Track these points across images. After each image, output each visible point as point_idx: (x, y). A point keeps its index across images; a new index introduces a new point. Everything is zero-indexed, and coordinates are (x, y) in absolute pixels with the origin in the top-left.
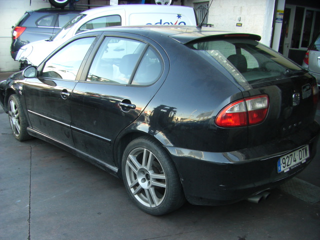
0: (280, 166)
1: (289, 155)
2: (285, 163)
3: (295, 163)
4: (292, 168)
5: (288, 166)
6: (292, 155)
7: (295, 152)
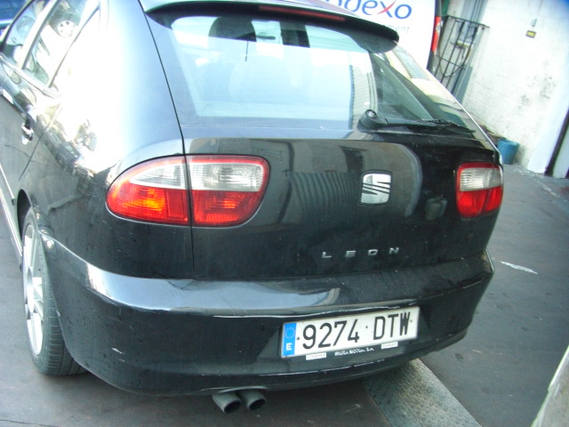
0: (293, 341)
1: (332, 321)
2: (313, 337)
3: (352, 344)
4: (336, 354)
5: (321, 345)
6: (344, 323)
7: (359, 317)
